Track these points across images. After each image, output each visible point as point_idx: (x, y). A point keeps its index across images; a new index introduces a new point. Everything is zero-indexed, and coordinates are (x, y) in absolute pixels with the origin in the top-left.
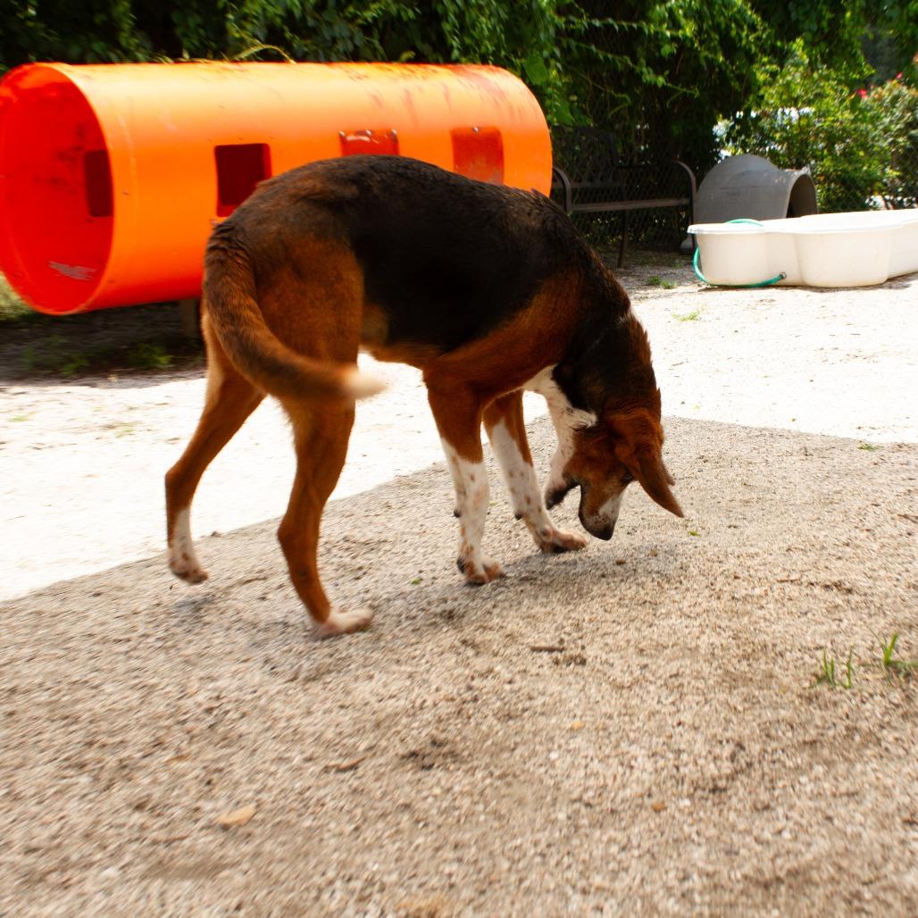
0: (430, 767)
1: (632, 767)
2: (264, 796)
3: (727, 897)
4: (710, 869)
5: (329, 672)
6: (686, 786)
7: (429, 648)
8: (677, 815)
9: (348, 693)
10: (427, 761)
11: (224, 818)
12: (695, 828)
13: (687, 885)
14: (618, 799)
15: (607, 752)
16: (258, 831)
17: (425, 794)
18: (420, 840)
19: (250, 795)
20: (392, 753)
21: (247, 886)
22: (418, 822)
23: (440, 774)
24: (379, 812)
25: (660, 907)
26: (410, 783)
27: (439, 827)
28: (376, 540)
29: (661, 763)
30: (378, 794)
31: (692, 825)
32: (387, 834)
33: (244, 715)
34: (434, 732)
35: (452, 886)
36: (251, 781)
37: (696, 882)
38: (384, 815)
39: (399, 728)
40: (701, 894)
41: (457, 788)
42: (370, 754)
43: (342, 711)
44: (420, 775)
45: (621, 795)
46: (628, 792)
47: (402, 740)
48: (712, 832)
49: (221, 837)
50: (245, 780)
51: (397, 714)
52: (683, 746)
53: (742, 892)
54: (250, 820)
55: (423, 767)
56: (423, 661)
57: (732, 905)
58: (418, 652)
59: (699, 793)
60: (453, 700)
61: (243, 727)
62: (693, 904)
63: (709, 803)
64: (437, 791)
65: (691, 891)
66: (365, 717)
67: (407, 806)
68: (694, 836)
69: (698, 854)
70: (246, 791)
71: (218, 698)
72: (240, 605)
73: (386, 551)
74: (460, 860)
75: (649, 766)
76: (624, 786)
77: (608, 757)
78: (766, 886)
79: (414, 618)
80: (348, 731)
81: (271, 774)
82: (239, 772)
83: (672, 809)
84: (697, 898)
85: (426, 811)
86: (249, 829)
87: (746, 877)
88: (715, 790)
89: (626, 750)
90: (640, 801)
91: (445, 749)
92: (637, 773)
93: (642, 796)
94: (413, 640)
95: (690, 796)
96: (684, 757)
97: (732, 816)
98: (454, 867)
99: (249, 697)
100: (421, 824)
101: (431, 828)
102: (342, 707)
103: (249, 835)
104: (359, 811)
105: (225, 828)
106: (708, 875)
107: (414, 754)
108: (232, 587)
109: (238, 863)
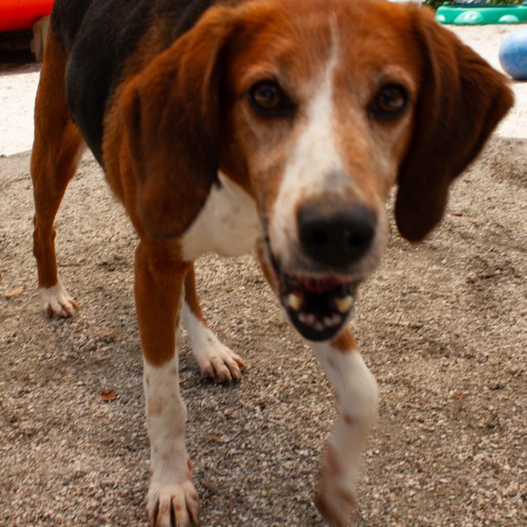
0: (113, 270)
1: (216, 271)
2: (28, 283)
3: (260, 331)
4: (253, 318)
5: (62, 224)
6: (243, 280)
7: (114, 213)
8: (238, 294)
9: (72, 234)
10: (112, 267)
11: (7, 294)
12: (246, 300)
13: (241, 326)
14: (208, 286)
15: (204, 263)
16: (25, 300)
17: (110, 282)
18: (108, 304)
19: (21, 283)
20: (94, 263)
21: (19, 326)
22: (106, 296)
23: (118, 273)
24: (87, 291)
25: (227, 336)
26: (103, 277)
27: (117, 298)
28: (88, 160)
29: (231, 269)
30: (86, 282)
31: (245, 298)
32: (91, 301)
33: (17, 245)
34: (116, 253)
35: (123, 326)
36: (21, 276)
37: (245, 324)
38: (89, 293)
39: (98, 251)
40: (247, 330)
41: (126, 280)
42: (82, 264)
43: (68, 243)
44: (107, 274)
45: (210, 284)
46: (213, 282)
47: (99, 257)
48: (255, 301)
49: (5, 303)
50: (18, 275)
51: (97, 245)
52: (242, 262)
53: (268, 329)
54: (21, 295)
55: (110, 270)
56: (111, 219)
57: (263, 335)
58: (108, 215)
59: (249, 283)
60: (126, 238)
61: (17, 250)
62: (244, 335)
63: (254, 288)
64: (116, 281)
65: (243, 328)
66: (81, 246)
67: (101, 288)
68: (246, 303)
69: (247, 312)
70: (19, 281)
71: (4, 236)
72: (16, 192)
73: (93, 166)
74: (127, 314)
75: (225, 270)
76: (212, 280)
77: (204, 266)
78: (280, 326)
79: (107, 198)
80: (71, 252)
81: (31, 273)
82: (15, 272)
83: (235, 291)
84: (246, 332)
85: (110, 291)
86: (20, 299)
87: (270, 322)
88: (257, 282)
89: (213, 263)
90: (219, 287)
91: (121, 262)
92: (218, 274)
93: (220, 284)
94: (106, 209)
95: (245, 285)
96: (243, 266)
97: (265, 294)
98: (124, 317)
99: (20, 236)
100: (108, 297)
101: (113, 299)
102: (68, 241)
103: (20, 302)
104: (76, 291)
105: (8, 298)
106: (251, 321)
107: (105, 264)
108: (12, 182)
109: (14, 315)
